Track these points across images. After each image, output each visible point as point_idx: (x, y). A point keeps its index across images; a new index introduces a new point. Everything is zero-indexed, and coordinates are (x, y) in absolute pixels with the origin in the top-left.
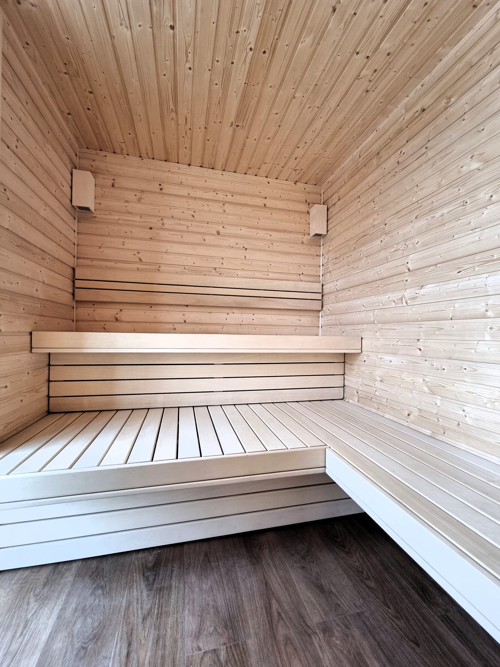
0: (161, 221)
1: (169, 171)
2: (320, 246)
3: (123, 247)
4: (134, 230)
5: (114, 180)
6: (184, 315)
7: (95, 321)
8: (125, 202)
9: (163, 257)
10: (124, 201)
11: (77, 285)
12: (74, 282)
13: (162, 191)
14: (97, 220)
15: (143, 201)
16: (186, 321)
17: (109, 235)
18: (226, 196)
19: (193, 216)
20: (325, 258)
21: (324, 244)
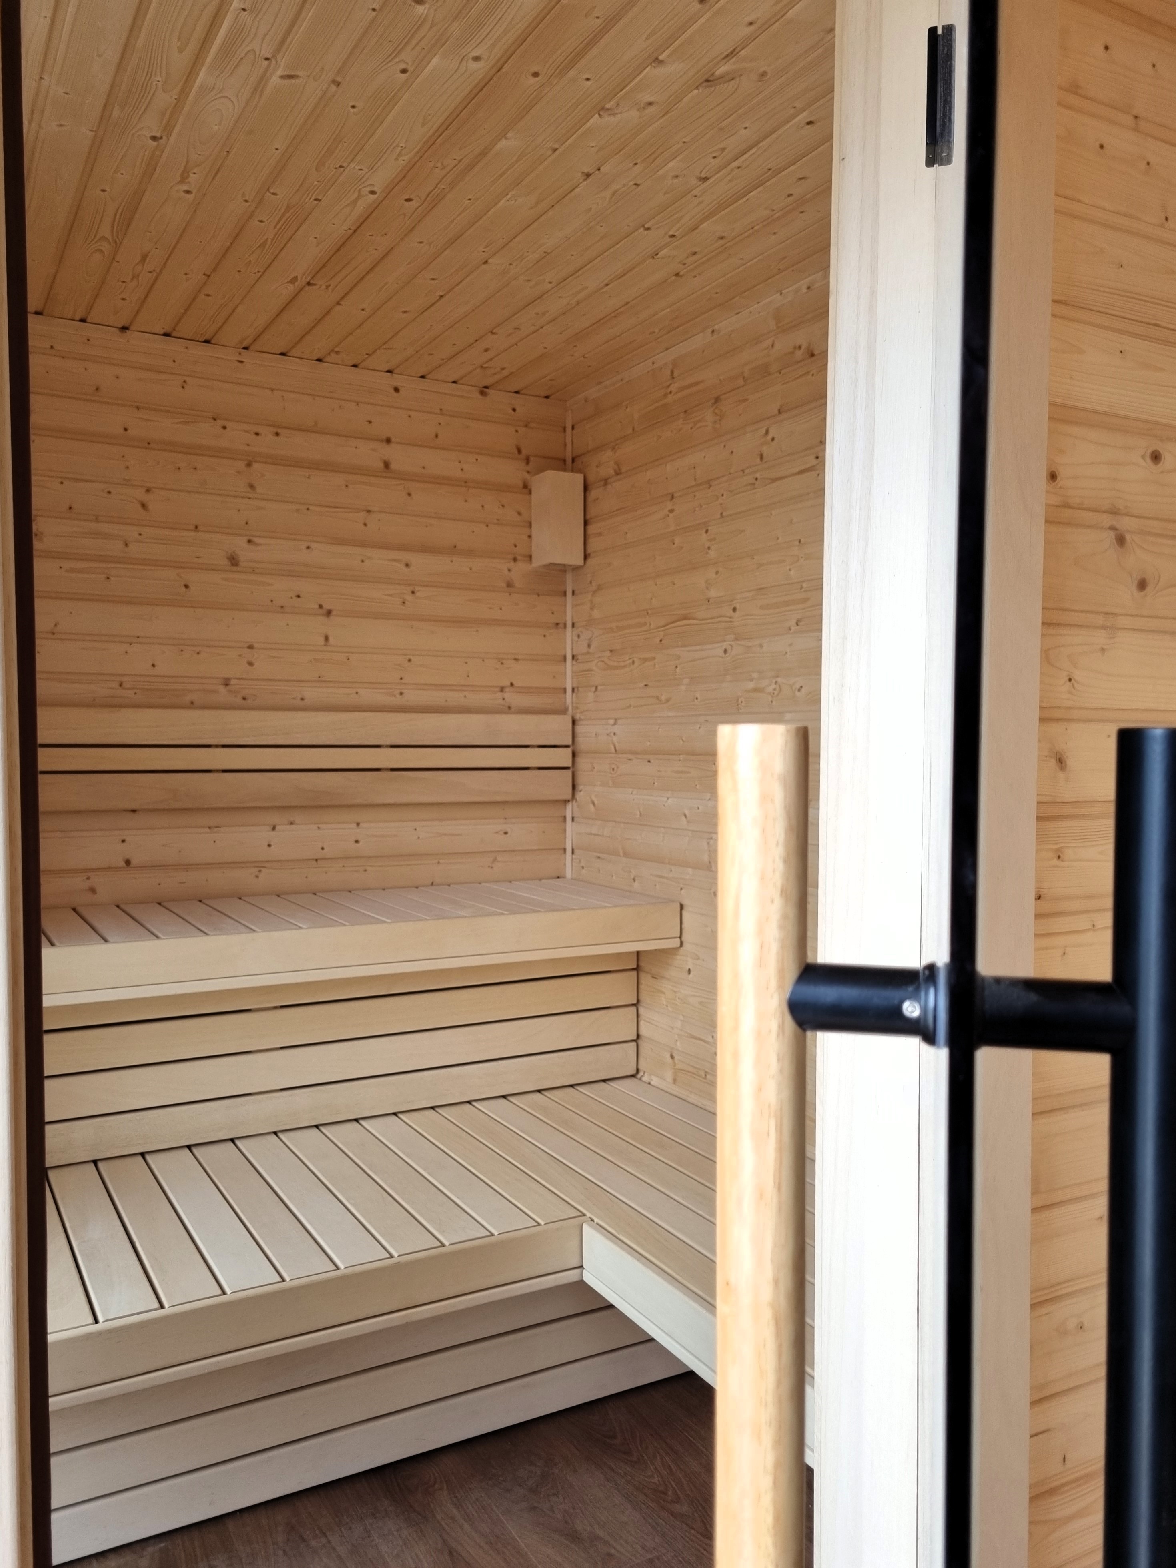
2: (565, 593)
6: (123, 841)
16: (134, 862)
18: (257, 434)
19: (144, 506)
20: (579, 636)
21: (576, 592)
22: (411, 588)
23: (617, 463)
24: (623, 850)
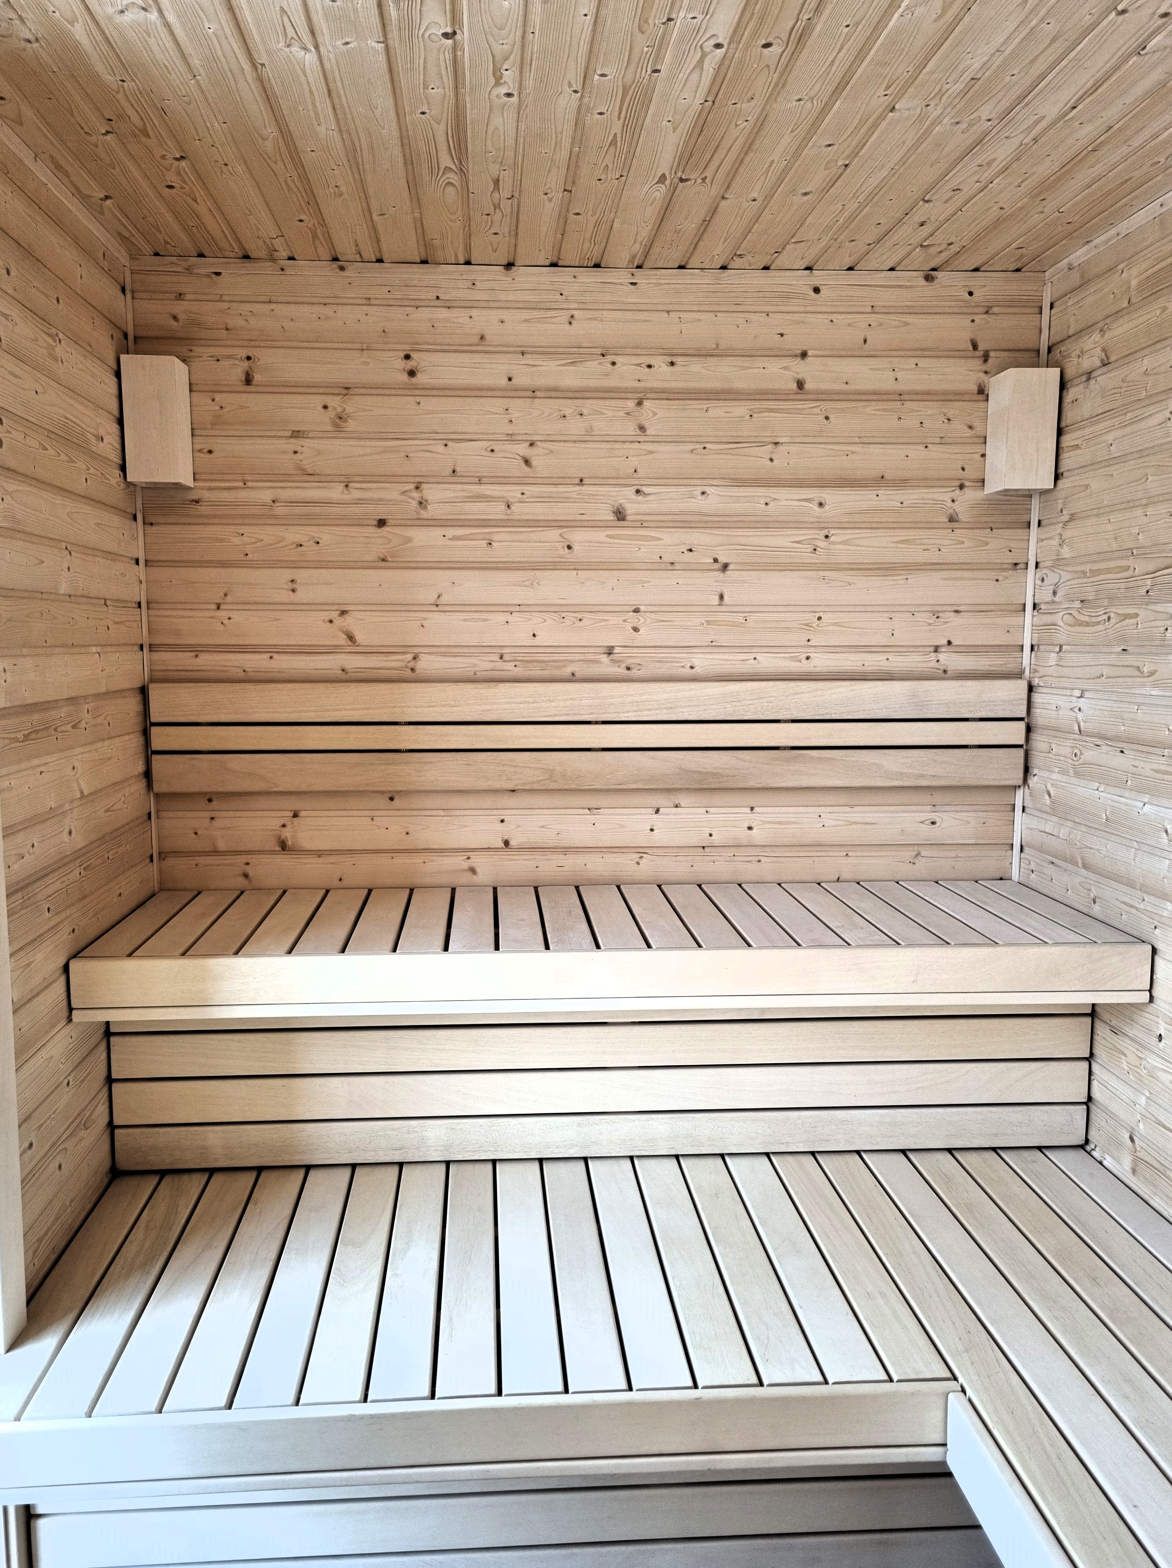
0: (416, 495)
1: (438, 298)
2: (1029, 525)
3: (293, 597)
4: (326, 535)
5: (249, 358)
6: (502, 821)
7: (215, 852)
8: (291, 437)
9: (425, 623)
10: (289, 434)
11: (156, 745)
12: (146, 733)
13: (414, 380)
14: (203, 509)
15: (351, 425)
16: (513, 843)
17: (244, 562)
18: (649, 366)
19: (527, 462)
20: (1043, 580)
21: (1043, 523)
22: (825, 532)
23: (1104, 350)
24: (1082, 859)
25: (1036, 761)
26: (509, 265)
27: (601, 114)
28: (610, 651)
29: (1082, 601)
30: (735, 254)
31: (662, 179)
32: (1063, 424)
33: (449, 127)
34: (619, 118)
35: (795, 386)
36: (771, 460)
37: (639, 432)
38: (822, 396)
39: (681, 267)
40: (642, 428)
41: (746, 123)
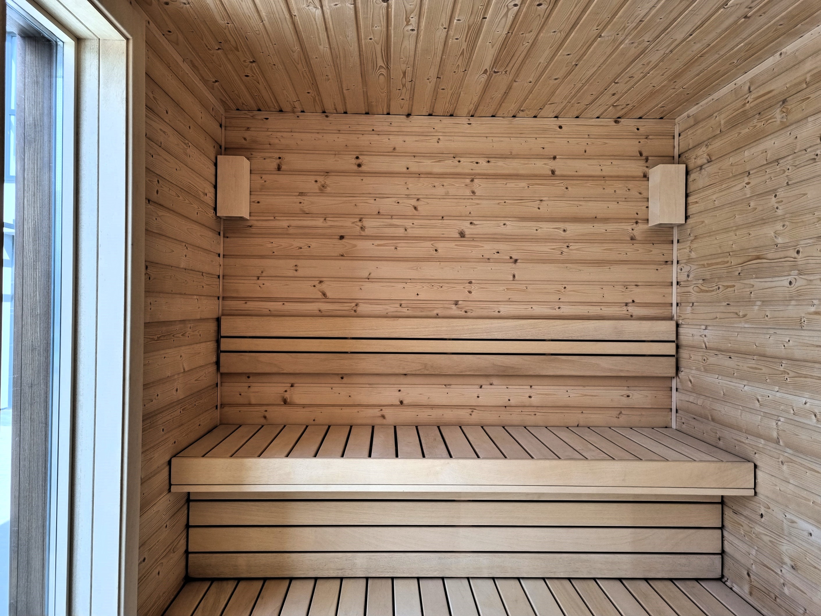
0: (359, 224)
1: (373, 130)
2: (672, 242)
3: (296, 274)
4: (314, 243)
5: (280, 158)
6: (399, 391)
7: (250, 405)
8: (299, 195)
9: (362, 287)
10: (297, 194)
11: (223, 348)
12: (218, 342)
13: (360, 169)
14: (253, 230)
15: (328, 190)
16: (405, 402)
17: (272, 256)
19: (415, 208)
20: (681, 270)
21: (680, 241)
22: (567, 244)
23: (708, 155)
24: (711, 416)
25: (683, 363)
26: (408, 115)
27: (457, 39)
28: (456, 303)
29: (703, 280)
30: (520, 110)
31: (485, 72)
32: (688, 192)
33: (383, 47)
34: (466, 41)
35: (550, 173)
36: (539, 208)
37: (472, 194)
38: (564, 177)
39: (493, 116)
40: (473, 192)
41: (527, 44)
